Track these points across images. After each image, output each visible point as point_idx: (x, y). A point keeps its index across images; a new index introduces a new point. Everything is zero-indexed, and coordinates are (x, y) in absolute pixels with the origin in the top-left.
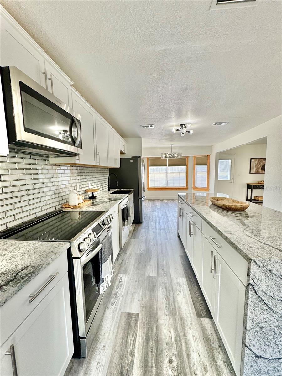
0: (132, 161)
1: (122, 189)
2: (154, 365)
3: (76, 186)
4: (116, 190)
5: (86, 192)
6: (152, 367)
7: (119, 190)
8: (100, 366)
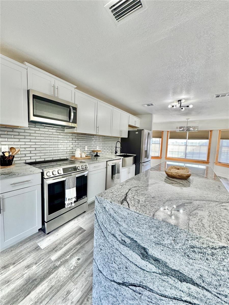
0: (137, 133)
1: (128, 154)
2: (70, 255)
3: (85, 147)
4: (123, 154)
5: (93, 151)
6: (68, 255)
7: (125, 154)
8: (49, 241)
